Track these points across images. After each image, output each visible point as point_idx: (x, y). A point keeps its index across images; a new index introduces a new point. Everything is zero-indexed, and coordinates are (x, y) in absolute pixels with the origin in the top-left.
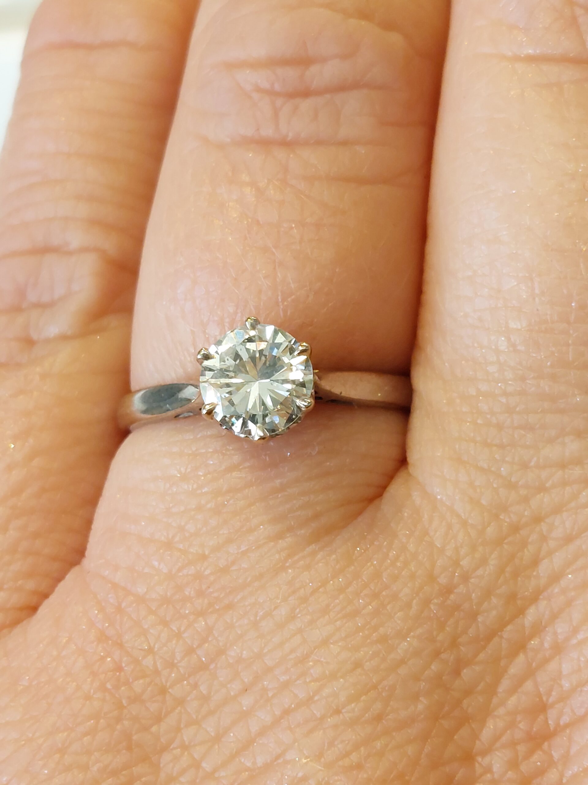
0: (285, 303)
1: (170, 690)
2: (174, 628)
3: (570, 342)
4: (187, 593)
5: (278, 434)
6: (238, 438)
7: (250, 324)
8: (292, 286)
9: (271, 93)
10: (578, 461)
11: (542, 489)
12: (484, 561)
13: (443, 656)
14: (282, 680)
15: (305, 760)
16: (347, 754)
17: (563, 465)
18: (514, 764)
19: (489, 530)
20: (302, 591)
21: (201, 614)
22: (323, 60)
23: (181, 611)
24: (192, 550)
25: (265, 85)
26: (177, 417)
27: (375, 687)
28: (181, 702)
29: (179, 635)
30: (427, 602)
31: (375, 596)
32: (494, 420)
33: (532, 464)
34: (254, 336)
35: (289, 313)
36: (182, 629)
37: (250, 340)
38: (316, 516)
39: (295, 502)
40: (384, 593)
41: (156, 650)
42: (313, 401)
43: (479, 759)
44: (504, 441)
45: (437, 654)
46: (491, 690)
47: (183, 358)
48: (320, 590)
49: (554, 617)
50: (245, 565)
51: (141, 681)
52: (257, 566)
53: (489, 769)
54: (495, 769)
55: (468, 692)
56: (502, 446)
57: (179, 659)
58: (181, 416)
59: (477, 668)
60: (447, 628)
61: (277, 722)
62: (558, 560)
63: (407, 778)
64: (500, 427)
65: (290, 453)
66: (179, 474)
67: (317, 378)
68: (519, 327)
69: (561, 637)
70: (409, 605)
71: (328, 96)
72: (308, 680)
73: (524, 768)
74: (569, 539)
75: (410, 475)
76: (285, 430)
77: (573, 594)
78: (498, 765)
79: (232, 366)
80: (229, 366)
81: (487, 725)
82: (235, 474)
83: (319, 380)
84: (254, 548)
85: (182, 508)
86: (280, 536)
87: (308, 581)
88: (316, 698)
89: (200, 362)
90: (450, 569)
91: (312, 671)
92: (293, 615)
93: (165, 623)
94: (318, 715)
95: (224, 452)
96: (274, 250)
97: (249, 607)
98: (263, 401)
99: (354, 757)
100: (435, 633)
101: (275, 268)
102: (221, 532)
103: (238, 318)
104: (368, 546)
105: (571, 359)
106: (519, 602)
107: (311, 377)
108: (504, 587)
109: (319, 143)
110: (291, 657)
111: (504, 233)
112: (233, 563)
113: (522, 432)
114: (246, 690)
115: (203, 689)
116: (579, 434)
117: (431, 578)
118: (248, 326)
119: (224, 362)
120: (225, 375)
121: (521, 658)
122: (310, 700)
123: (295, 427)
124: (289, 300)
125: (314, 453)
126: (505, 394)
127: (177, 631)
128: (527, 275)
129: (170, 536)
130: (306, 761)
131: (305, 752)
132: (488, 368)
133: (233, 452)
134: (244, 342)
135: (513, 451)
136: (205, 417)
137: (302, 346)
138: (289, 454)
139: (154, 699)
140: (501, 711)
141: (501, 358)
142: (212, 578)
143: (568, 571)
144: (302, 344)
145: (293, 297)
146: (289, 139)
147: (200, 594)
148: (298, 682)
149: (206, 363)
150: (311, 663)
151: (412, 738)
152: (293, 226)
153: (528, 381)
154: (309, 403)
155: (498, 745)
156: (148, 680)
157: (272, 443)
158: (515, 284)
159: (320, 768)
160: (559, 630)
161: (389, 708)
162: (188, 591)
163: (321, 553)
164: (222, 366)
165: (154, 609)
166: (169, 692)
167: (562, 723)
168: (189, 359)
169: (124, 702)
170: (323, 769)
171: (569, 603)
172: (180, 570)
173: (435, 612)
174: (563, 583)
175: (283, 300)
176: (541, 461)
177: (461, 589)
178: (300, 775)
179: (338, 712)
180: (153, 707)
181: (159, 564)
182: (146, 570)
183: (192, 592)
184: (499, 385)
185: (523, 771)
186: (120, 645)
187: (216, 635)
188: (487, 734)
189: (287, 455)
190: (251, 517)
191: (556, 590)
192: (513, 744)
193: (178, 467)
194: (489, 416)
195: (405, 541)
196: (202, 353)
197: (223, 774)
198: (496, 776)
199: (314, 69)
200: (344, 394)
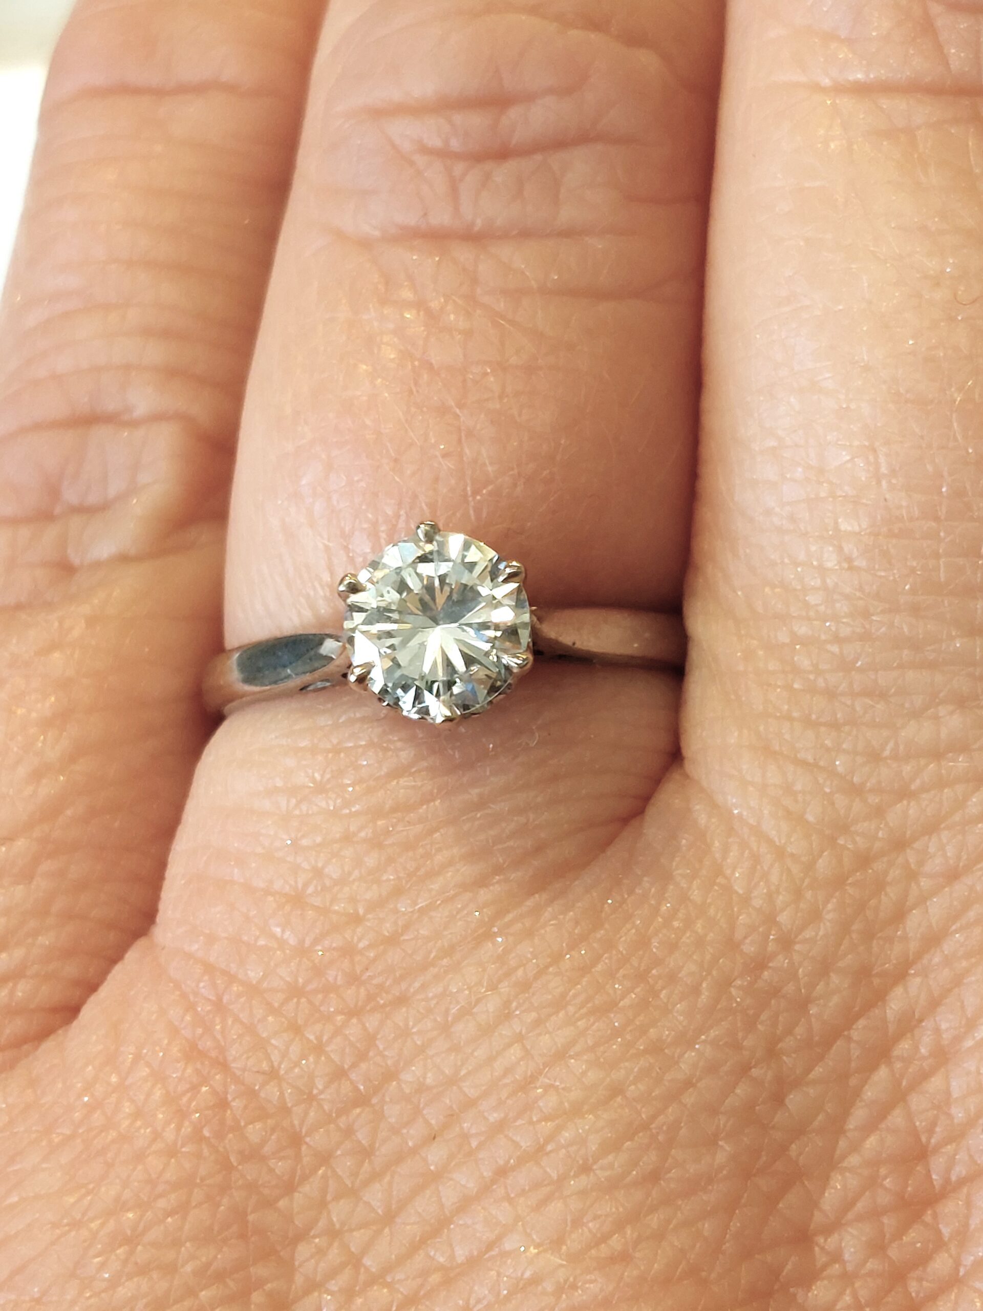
0: (478, 498)
1: (308, 1139)
2: (312, 1037)
3: (941, 551)
4: (331, 979)
5: (476, 712)
6: (407, 719)
7: (424, 532)
8: (490, 469)
9: (444, 154)
10: (961, 747)
11: (904, 793)
12: (815, 915)
13: (755, 1072)
14: (492, 1119)
15: (534, 1248)
16: (604, 1238)
17: (937, 754)
18: (877, 1247)
19: (821, 864)
20: (520, 972)
21: (354, 1012)
22: (529, 98)
23: (322, 1009)
24: (337, 908)
25: (436, 142)
26: (303, 689)
27: (645, 1126)
28: (325, 1158)
29: (319, 1049)
30: (724, 984)
31: (641, 976)
32: (821, 683)
33: (887, 753)
34: (431, 553)
35: (484, 515)
36: (325, 1038)
37: (424, 559)
38: (539, 849)
39: (504, 825)
40: (654, 972)
41: (282, 1072)
42: (531, 657)
43: (821, 1240)
44: (839, 716)
45: (744, 1070)
46: (837, 1126)
47: (312, 593)
48: (551, 969)
49: (934, 1004)
50: (423, 932)
51: (258, 1125)
52: (445, 933)
53: (836, 1257)
54: (847, 1256)
55: (799, 1131)
56: (835, 725)
57: (320, 1087)
58: (311, 688)
59: (811, 1091)
60: (759, 1027)
61: (486, 1188)
62: (937, 908)
63: (704, 1274)
64: (831, 694)
65: (493, 744)
66: (312, 783)
67: (535, 619)
68: (857, 529)
69: (946, 1037)
70: (696, 990)
71: (538, 157)
72: (535, 1119)
73: (893, 1252)
74: (953, 875)
75: (687, 776)
76: (486, 706)
77: (964, 964)
78: (852, 1250)
79: (394, 603)
80: (390, 603)
81: (832, 1183)
82: (403, 781)
83: (538, 622)
84: (439, 902)
85: (319, 840)
86: (481, 882)
87: (529, 956)
88: (549, 1148)
89: (343, 596)
90: (761, 930)
91: (541, 1104)
92: (506, 1011)
93: (296, 1029)
94: (554, 1175)
95: (385, 745)
96: (458, 411)
97: (434, 1002)
98: (448, 659)
99: (616, 1242)
100: (740, 1035)
101: (460, 441)
102: (384, 878)
103: (401, 524)
104: (626, 896)
105: (942, 580)
106: (876, 981)
107: (526, 617)
108: (850, 956)
109: (525, 234)
110: (506, 1081)
111: (828, 375)
112: (406, 927)
113: (868, 701)
114: (434, 1138)
115: (362, 1136)
116: (962, 702)
117: (731, 945)
118: (421, 536)
119: (382, 596)
120: (385, 617)
121: (883, 1072)
122: (539, 1152)
123: (501, 700)
124: (484, 491)
125: (533, 744)
126: (837, 639)
127: (315, 1042)
128: (867, 443)
129: (300, 886)
130: (536, 1251)
131: (535, 1237)
132: (807, 598)
133: (399, 744)
134: (414, 562)
135: (854, 732)
136: (354, 687)
137: (510, 567)
138: (491, 746)
139: (282, 1154)
140: (854, 1160)
141: (828, 581)
142: (371, 954)
143: (954, 927)
144: (510, 564)
145: (490, 488)
146: (476, 229)
147: (353, 979)
148: (519, 1122)
149: (354, 598)
150: (539, 1091)
151: (709, 1208)
152: (489, 371)
153: (874, 618)
154: (524, 660)
155: (850, 1216)
156: (270, 1122)
157: (462, 729)
158: (848, 458)
159: (560, 1262)
160: (944, 1026)
161: (670, 1160)
162: (331, 975)
163: (550, 909)
164: (379, 603)
165: (276, 1005)
166: (306, 1143)
167: (954, 1178)
168: (321, 593)
169: (233, 1159)
170: (564, 1263)
171: (958, 981)
172: (316, 941)
173: (738, 1000)
174: (948, 947)
175: (475, 492)
176: (901, 747)
177: (781, 961)
178: (528, 1274)
179: (586, 1169)
180: (280, 1167)
181: (283, 931)
182: (261, 942)
183: (339, 978)
184: (828, 624)
185: (894, 1258)
186: (223, 1065)
187: (381, 1047)
188: (830, 1198)
189: (489, 748)
190: (433, 851)
191: (936, 960)
192: (875, 1214)
193: (310, 771)
194: (812, 677)
195: (685, 886)
196: (346, 582)
197: (399, 1276)
198: (850, 1268)
199: (514, 113)
200: (578, 645)
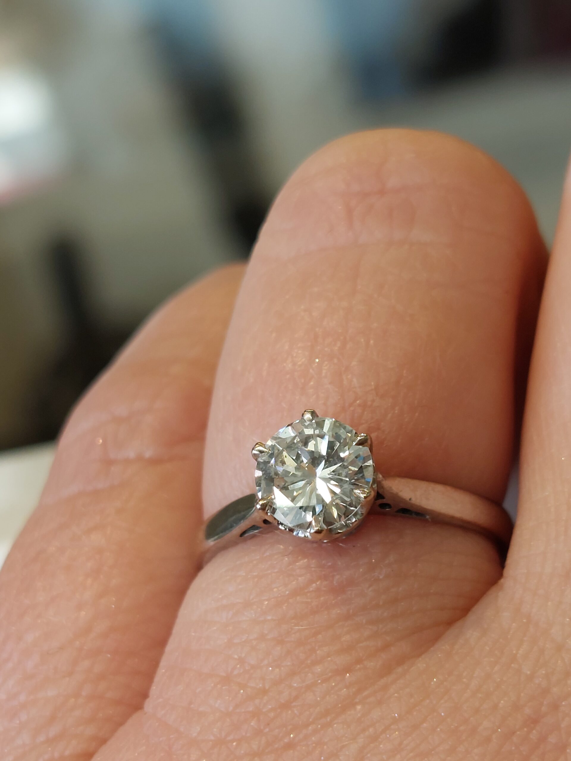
24: (252, 684)
26: (242, 534)
38: (386, 647)
50: (307, 701)
58: (247, 535)
84: (319, 681)
85: (244, 638)
86: (348, 669)
89: (256, 457)
102: (284, 664)
104: (446, 677)
112: (296, 698)
118: (306, 419)
142: (272, 715)
147: (258, 732)
154: (368, 493)
163: (394, 686)
165: (206, 750)
190: (317, 647)
193: (243, 593)
196: (257, 448)
200: (414, 501)
